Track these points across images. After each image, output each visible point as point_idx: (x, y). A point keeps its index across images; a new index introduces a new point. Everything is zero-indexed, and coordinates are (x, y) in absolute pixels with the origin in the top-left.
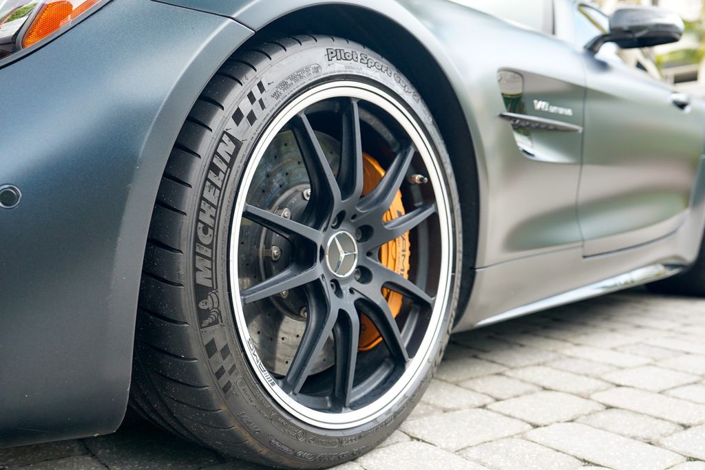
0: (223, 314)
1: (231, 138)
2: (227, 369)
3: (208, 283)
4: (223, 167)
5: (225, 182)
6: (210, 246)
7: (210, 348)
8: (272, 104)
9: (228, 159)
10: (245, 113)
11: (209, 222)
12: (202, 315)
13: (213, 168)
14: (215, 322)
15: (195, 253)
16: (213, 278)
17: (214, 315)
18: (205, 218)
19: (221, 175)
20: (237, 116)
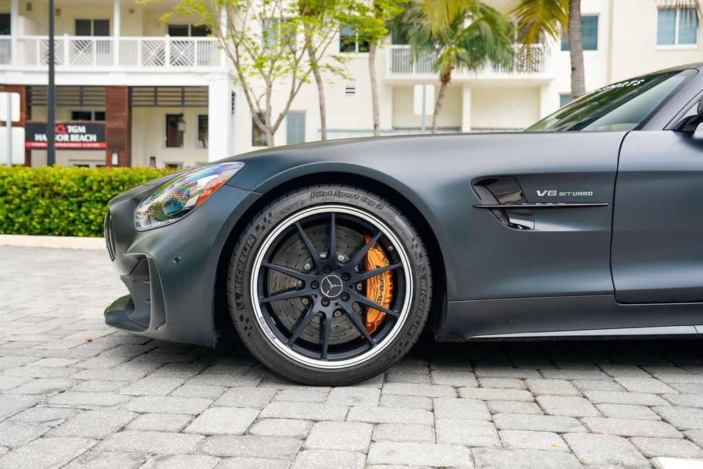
0: (246, 305)
1: (253, 237)
2: (249, 327)
3: (240, 293)
4: (249, 248)
5: (249, 254)
6: (241, 279)
7: (242, 318)
8: (274, 221)
9: (251, 245)
10: (261, 226)
11: (241, 269)
12: (238, 305)
13: (245, 249)
14: (243, 308)
15: (236, 281)
16: (242, 291)
17: (243, 304)
18: (240, 268)
19: (248, 251)
20: (257, 228)
